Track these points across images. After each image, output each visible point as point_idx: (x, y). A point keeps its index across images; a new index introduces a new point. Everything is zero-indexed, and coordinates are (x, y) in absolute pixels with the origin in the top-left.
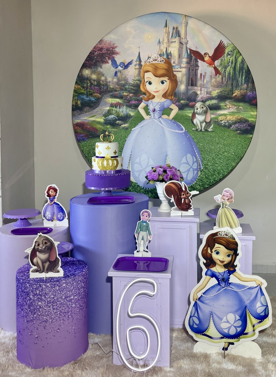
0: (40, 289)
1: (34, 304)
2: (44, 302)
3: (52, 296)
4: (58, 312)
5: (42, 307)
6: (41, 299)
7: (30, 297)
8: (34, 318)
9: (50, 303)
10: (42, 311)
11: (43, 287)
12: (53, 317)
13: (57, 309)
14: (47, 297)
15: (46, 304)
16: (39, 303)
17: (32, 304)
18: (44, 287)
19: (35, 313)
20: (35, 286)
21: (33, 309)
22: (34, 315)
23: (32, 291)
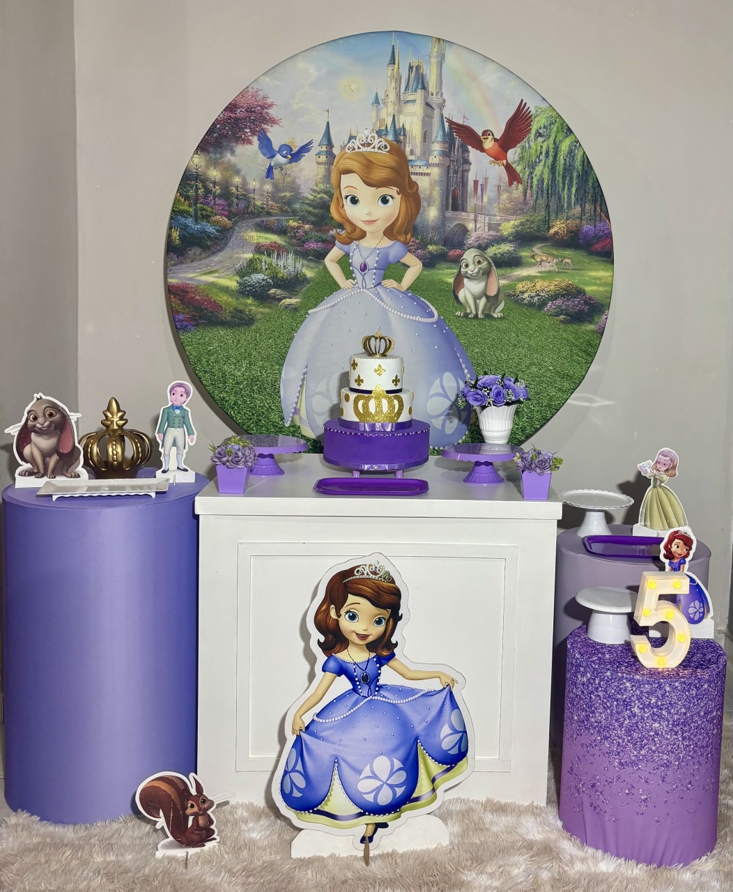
0: (659, 693)
1: (642, 727)
2: (666, 723)
3: (683, 710)
4: (690, 745)
5: (660, 733)
6: (661, 717)
7: (631, 712)
8: (641, 757)
9: (677, 725)
10: (661, 743)
11: (665, 690)
12: (681, 755)
13: (690, 738)
14: (672, 711)
15: (670, 726)
16: (654, 725)
17: (637, 726)
18: (668, 689)
19: (642, 747)
20: (646, 686)
21: (640, 738)
22: (641, 749)
23: (639, 699)
